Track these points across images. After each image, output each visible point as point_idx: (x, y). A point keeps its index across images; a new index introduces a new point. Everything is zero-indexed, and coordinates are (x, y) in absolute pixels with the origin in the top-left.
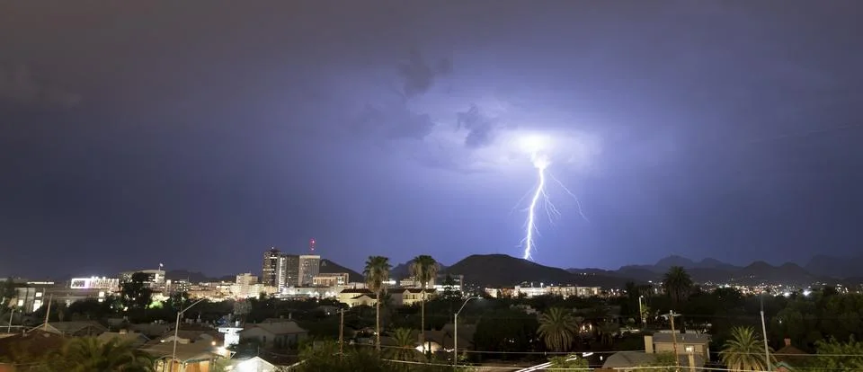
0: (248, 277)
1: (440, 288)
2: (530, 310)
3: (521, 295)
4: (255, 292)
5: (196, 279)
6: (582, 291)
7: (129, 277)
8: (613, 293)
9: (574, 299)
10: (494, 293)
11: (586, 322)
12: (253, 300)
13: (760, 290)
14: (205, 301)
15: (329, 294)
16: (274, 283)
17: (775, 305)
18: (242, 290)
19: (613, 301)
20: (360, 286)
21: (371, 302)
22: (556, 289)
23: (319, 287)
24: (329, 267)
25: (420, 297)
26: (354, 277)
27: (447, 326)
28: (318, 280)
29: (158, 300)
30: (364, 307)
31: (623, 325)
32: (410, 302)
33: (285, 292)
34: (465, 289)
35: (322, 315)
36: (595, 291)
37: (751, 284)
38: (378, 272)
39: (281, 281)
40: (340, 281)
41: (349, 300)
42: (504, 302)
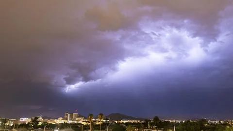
0: (61, 118)
1: (105, 121)
2: (124, 126)
3: (123, 122)
4: (63, 122)
5: (49, 119)
6: (136, 122)
7: (34, 118)
8: (142, 122)
9: (134, 123)
10: (116, 122)
11: (136, 128)
12: (62, 123)
13: (174, 121)
14: (51, 124)
15: (79, 122)
16: (67, 120)
17: (177, 125)
18: (60, 121)
19: (142, 123)
20: (86, 120)
21: (89, 124)
22: (130, 121)
23: (77, 121)
24: (79, 116)
25: (100, 123)
26: (85, 118)
27: (106, 129)
28: (77, 119)
29: (40, 123)
30: (87, 125)
31: (144, 129)
32: (98, 124)
33: (70, 122)
34: (110, 121)
35: (78, 127)
36: (139, 121)
37: (172, 120)
38: (91, 117)
39: (69, 119)
40: (82, 119)
41: (84, 123)
42: (119, 124)
